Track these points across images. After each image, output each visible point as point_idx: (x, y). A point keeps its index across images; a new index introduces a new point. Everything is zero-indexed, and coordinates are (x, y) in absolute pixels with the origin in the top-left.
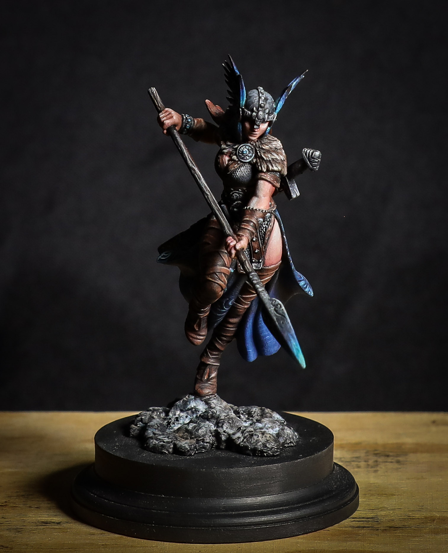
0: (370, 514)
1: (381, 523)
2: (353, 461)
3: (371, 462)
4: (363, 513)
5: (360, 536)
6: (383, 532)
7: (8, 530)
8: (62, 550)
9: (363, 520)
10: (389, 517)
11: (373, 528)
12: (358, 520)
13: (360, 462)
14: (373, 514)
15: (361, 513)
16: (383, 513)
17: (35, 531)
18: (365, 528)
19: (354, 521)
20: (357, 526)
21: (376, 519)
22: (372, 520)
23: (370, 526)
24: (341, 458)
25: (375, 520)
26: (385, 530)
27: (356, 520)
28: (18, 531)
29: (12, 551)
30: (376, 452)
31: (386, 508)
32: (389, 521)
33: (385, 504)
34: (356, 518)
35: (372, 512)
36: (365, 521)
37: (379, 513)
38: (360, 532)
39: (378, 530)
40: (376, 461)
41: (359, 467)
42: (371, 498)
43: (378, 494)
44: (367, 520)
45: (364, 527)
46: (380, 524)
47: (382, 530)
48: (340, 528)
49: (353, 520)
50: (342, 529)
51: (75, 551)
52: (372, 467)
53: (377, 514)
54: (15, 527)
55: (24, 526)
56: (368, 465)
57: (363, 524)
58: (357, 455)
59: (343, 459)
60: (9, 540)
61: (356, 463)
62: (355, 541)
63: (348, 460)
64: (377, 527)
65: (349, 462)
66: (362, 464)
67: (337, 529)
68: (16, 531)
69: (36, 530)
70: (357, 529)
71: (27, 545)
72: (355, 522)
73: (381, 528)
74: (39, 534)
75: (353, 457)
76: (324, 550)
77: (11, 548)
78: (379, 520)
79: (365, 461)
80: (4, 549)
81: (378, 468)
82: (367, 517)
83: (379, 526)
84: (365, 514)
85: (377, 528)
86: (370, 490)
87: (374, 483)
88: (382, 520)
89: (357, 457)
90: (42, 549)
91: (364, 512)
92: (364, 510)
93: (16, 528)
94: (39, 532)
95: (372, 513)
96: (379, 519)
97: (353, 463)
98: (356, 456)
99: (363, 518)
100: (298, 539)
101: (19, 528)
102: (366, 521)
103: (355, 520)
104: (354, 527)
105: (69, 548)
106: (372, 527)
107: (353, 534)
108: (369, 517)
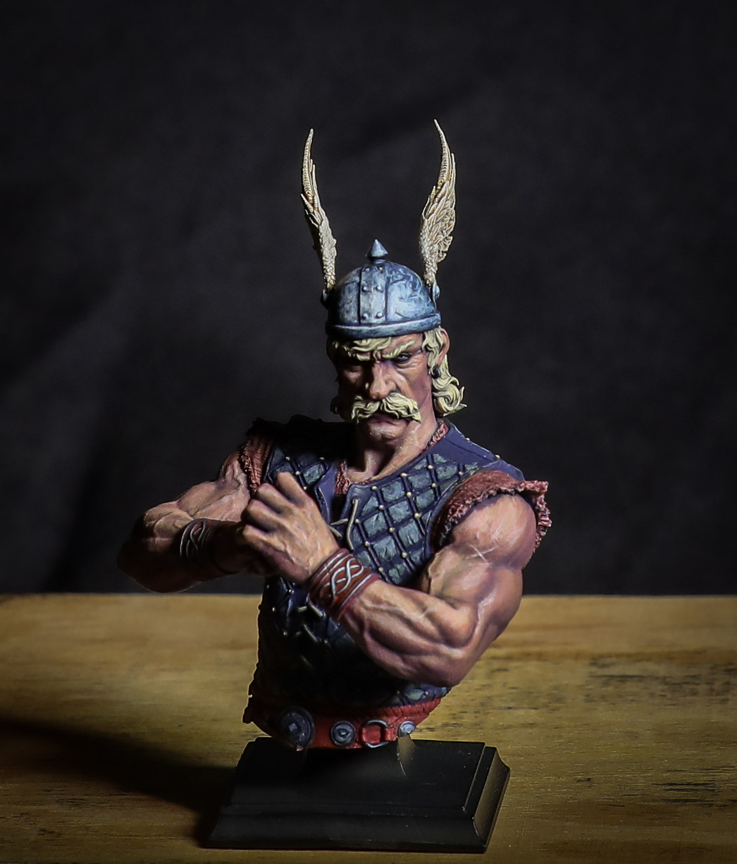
0: (702, 777)
1: (719, 793)
2: (687, 683)
3: (717, 686)
4: (690, 776)
5: (678, 816)
6: (721, 809)
7: (58, 801)
8: (148, 838)
9: (687, 787)
10: (734, 783)
11: (702, 803)
12: (678, 787)
13: (699, 684)
14: (707, 777)
15: (685, 776)
16: (725, 776)
17: (105, 805)
18: (688, 803)
19: (671, 790)
20: (674, 798)
21: (711, 787)
22: (703, 787)
23: (697, 799)
24: (665, 678)
25: (709, 788)
26: (725, 805)
27: (675, 788)
28: (76, 804)
29: (58, 840)
30: (730, 667)
31: (733, 767)
32: (734, 790)
33: (731, 760)
34: (675, 784)
35: (705, 774)
36: (690, 789)
37: (719, 775)
38: (679, 809)
39: (711, 805)
40: (728, 683)
41: (695, 693)
42: (708, 748)
43: (722, 742)
44: (695, 788)
45: (686, 801)
46: (715, 795)
47: (719, 806)
48: (644, 802)
49: (671, 787)
50: (646, 803)
51: (170, 840)
52: (718, 694)
53: (715, 777)
54: (72, 797)
55: (87, 795)
56: (712, 690)
57: (687, 794)
58: (694, 671)
59: (668, 680)
60: (57, 820)
61: (691, 687)
62: (667, 826)
63: (677, 682)
64: (711, 800)
65: (678, 684)
66: (702, 688)
67: (639, 804)
68: (71, 803)
69: (107, 803)
70: (673, 803)
71: (87, 829)
72: (673, 792)
73: (718, 802)
74: (111, 809)
75: (688, 676)
76: (610, 841)
77: (59, 835)
78: (716, 788)
79: (707, 683)
80: (45, 835)
81: (729, 696)
82: (695, 783)
83: (713, 800)
84: (693, 776)
85: (709, 803)
86: (709, 735)
87: (718, 722)
88: (721, 788)
89: (694, 677)
90: (112, 835)
91: (692, 774)
92: (693, 771)
93: (72, 799)
94: (111, 806)
95: (705, 776)
96: (717, 786)
97: (686, 686)
98: (692, 674)
99: (688, 784)
100: (567, 821)
101: (79, 800)
102: (693, 790)
103: (673, 788)
104: (670, 800)
105: (160, 835)
106: (701, 801)
107: (666, 812)
108: (698, 783)
